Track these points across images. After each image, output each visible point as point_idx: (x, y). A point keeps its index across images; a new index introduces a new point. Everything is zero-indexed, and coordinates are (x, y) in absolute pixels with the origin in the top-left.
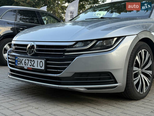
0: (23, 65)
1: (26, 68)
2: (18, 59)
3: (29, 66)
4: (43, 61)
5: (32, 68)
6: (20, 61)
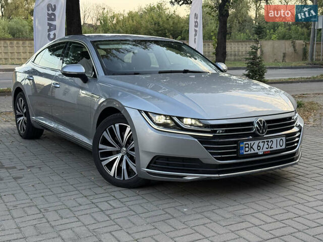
0: (254, 150)
3: (265, 150)
4: (284, 139)
5: (271, 151)
6: (250, 147)
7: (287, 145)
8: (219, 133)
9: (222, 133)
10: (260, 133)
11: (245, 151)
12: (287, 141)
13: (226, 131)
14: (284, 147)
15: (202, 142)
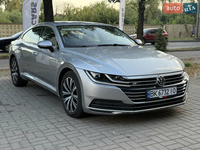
1: (161, 97)
2: (151, 92)
5: (167, 96)
7: (178, 92)
8: (134, 85)
9: (136, 85)
10: (160, 84)
11: (151, 96)
12: (178, 89)
13: (139, 83)
14: (176, 93)
15: (123, 91)
